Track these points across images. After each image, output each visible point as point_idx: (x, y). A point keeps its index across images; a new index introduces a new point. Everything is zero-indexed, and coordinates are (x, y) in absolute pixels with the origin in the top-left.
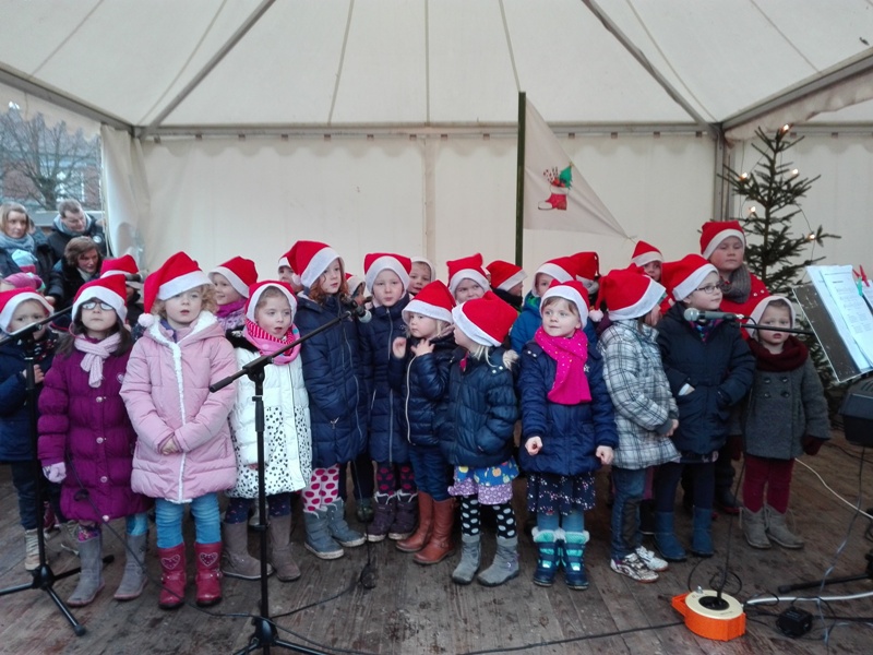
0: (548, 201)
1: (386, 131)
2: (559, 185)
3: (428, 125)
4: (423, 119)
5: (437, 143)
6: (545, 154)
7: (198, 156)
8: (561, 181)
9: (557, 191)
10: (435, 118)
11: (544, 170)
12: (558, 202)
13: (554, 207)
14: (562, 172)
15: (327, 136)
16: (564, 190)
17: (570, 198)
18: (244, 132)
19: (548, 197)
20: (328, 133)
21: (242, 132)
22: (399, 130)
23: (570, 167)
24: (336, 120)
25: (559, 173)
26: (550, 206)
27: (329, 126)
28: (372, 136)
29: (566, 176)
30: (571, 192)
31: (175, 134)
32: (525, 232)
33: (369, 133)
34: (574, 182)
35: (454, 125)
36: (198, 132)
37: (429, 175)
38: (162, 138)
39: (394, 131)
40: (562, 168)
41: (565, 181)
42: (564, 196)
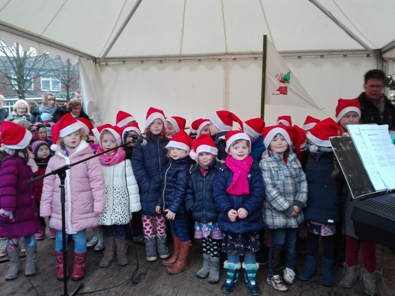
0: (277, 90)
1: (207, 58)
2: (283, 82)
3: (227, 54)
4: (224, 51)
5: (230, 63)
6: (276, 66)
7: (124, 72)
8: (285, 80)
9: (282, 85)
10: (230, 51)
11: (276, 75)
12: (283, 91)
13: (281, 93)
14: (285, 75)
15: (180, 61)
16: (286, 85)
17: (289, 88)
18: (143, 60)
19: (278, 88)
20: (180, 59)
21: (142, 60)
22: (213, 57)
23: (289, 73)
24: (183, 53)
25: (284, 76)
26: (279, 92)
27: (181, 56)
28: (200, 60)
29: (287, 78)
30: (290, 86)
31: (113, 61)
32: (266, 106)
33: (199, 58)
34: (291, 80)
35: (239, 54)
36: (124, 60)
37: (227, 79)
38: (109, 63)
39: (211, 57)
40: (285, 73)
41: (287, 80)
42: (286, 88)
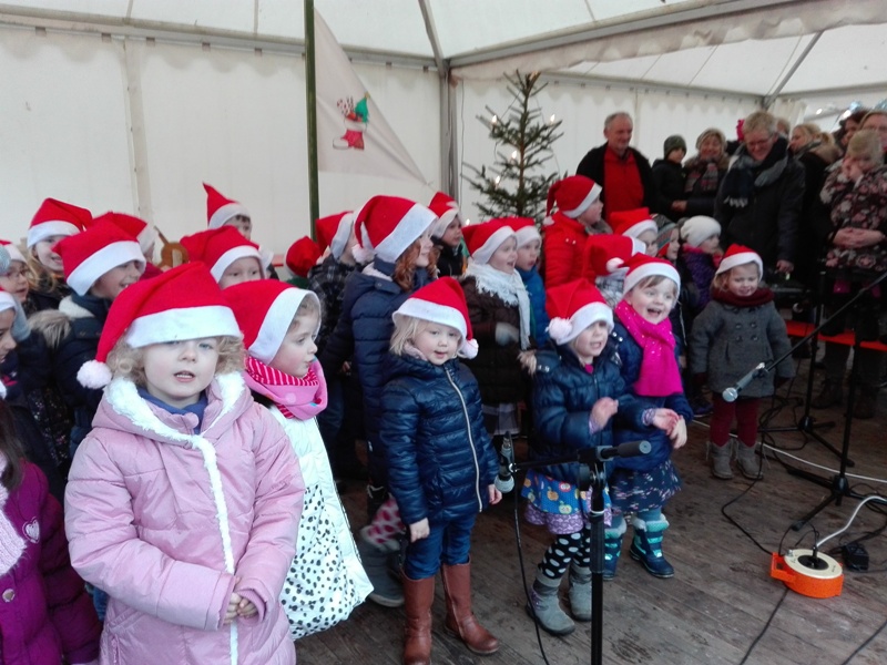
0: (343, 138)
1: (68, 25)
2: (355, 120)
3: (127, 22)
4: (121, 13)
5: (141, 49)
6: (337, 82)
8: (357, 115)
9: (352, 126)
10: (139, 14)
11: (337, 100)
12: (354, 140)
13: (350, 146)
14: (358, 104)
16: (360, 126)
17: (368, 136)
19: (344, 133)
22: (88, 25)
23: (365, 100)
25: (355, 106)
26: (346, 143)
28: (43, 29)
29: (362, 109)
30: (370, 129)
32: (321, 175)
33: (39, 24)
34: (371, 116)
35: (163, 27)
37: (133, 90)
39: (80, 26)
40: (357, 99)
41: (362, 116)
42: (360, 134)
